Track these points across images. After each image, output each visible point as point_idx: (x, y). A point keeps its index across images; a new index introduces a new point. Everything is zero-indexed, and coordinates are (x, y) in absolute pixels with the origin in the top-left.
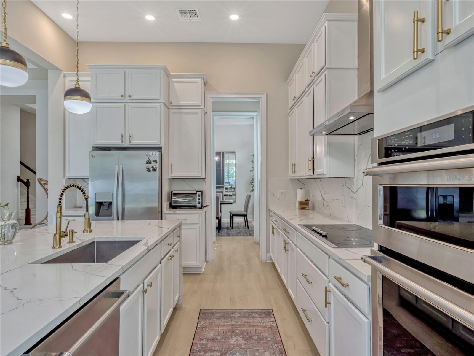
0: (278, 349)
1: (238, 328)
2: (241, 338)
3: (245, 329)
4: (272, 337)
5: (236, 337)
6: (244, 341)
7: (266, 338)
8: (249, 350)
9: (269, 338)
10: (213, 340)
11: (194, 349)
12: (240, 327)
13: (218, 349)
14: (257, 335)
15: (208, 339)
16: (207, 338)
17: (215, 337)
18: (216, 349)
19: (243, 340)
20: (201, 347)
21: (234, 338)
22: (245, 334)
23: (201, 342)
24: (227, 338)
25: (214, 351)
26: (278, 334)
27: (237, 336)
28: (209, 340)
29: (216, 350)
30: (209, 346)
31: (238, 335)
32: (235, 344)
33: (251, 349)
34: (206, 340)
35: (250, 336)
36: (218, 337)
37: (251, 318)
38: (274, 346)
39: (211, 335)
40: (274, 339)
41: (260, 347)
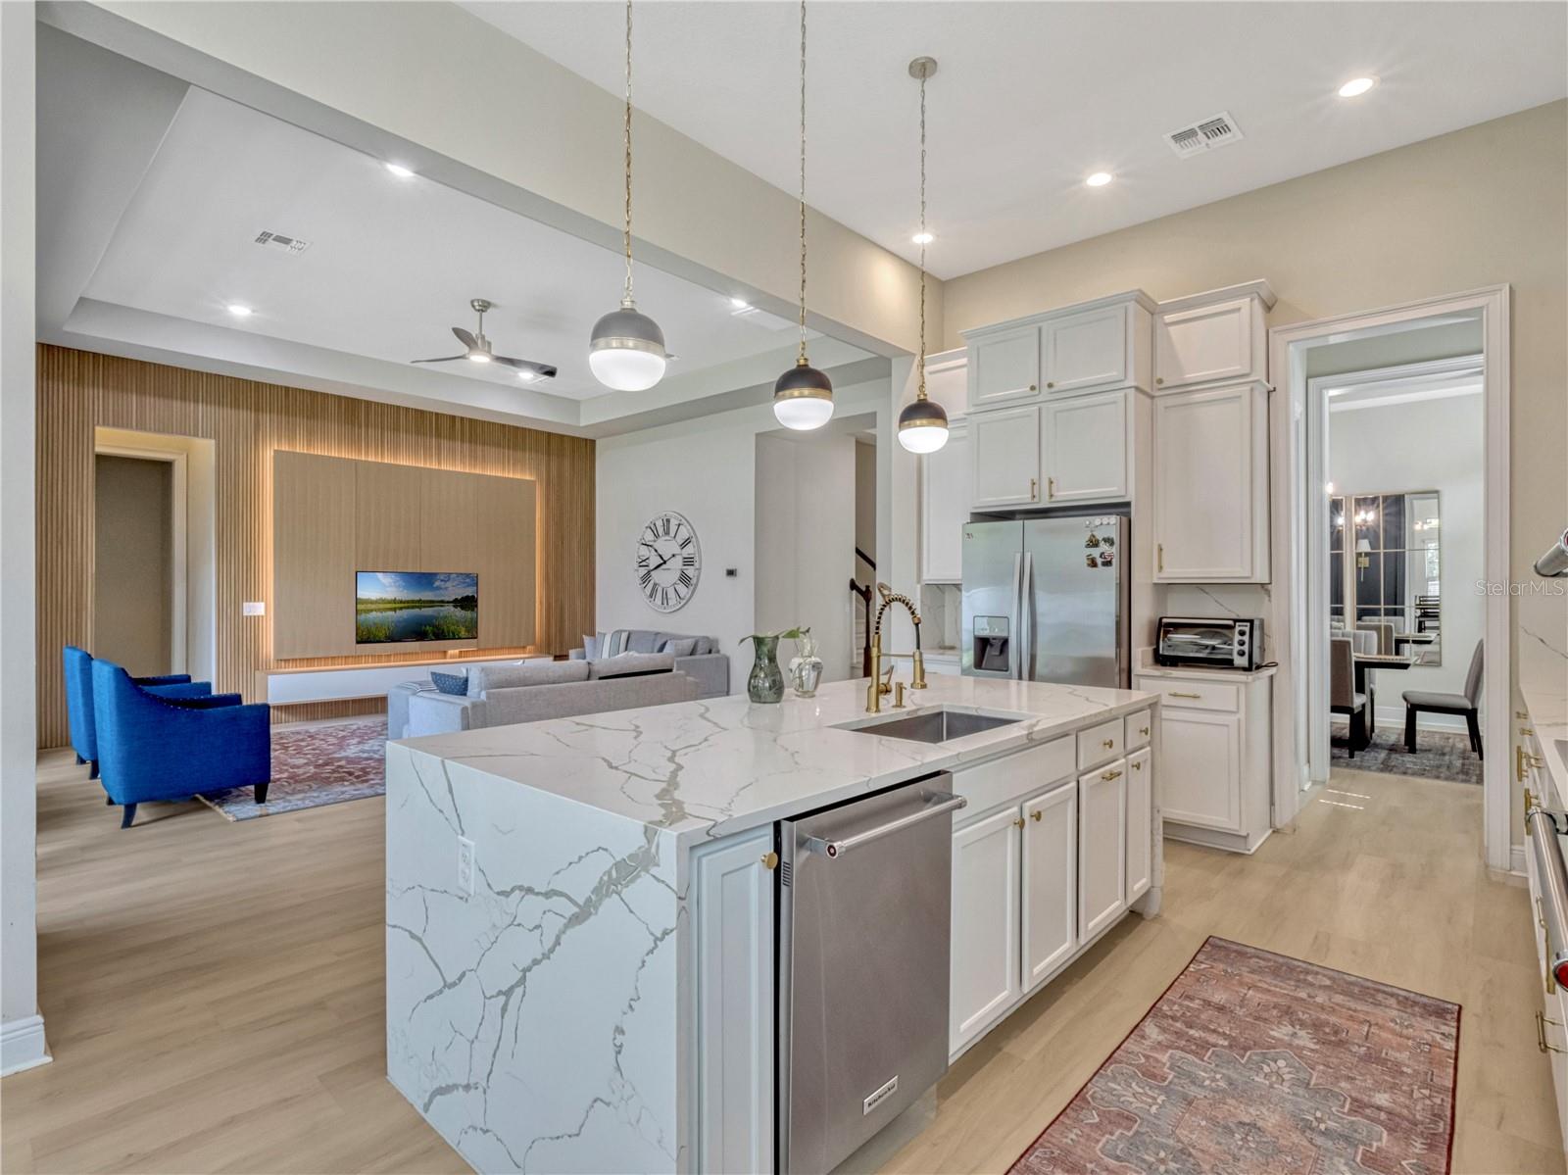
0: (1428, 1102)
1: (1309, 1009)
2: (1308, 1033)
3: (1333, 1019)
4: (1422, 1068)
5: (1293, 1026)
6: (1315, 1043)
7: (1398, 1064)
8: (1322, 1067)
9: (1408, 1066)
10: (1221, 1009)
11: (1161, 1009)
12: (1319, 1009)
13: (1228, 1032)
14: (1368, 1048)
15: (1207, 1003)
16: (1204, 1001)
17: (1228, 1005)
18: (1221, 1030)
19: (1315, 1040)
20: (1181, 1012)
21: (1286, 1026)
22: (1327, 1030)
23: (1186, 1003)
24: (1266, 1019)
25: (1214, 1031)
26: (1451, 1071)
27: (1298, 1027)
28: (1210, 1005)
29: (1219, 1033)
30: (1203, 1017)
31: (1301, 1025)
32: (1281, 1040)
33: (1331, 1068)
34: (1201, 1003)
35: (1341, 1041)
36: (1238, 1008)
37: (1367, 1001)
38: (1415, 1091)
39: (1220, 997)
40: (1426, 1074)
41: (1361, 1074)
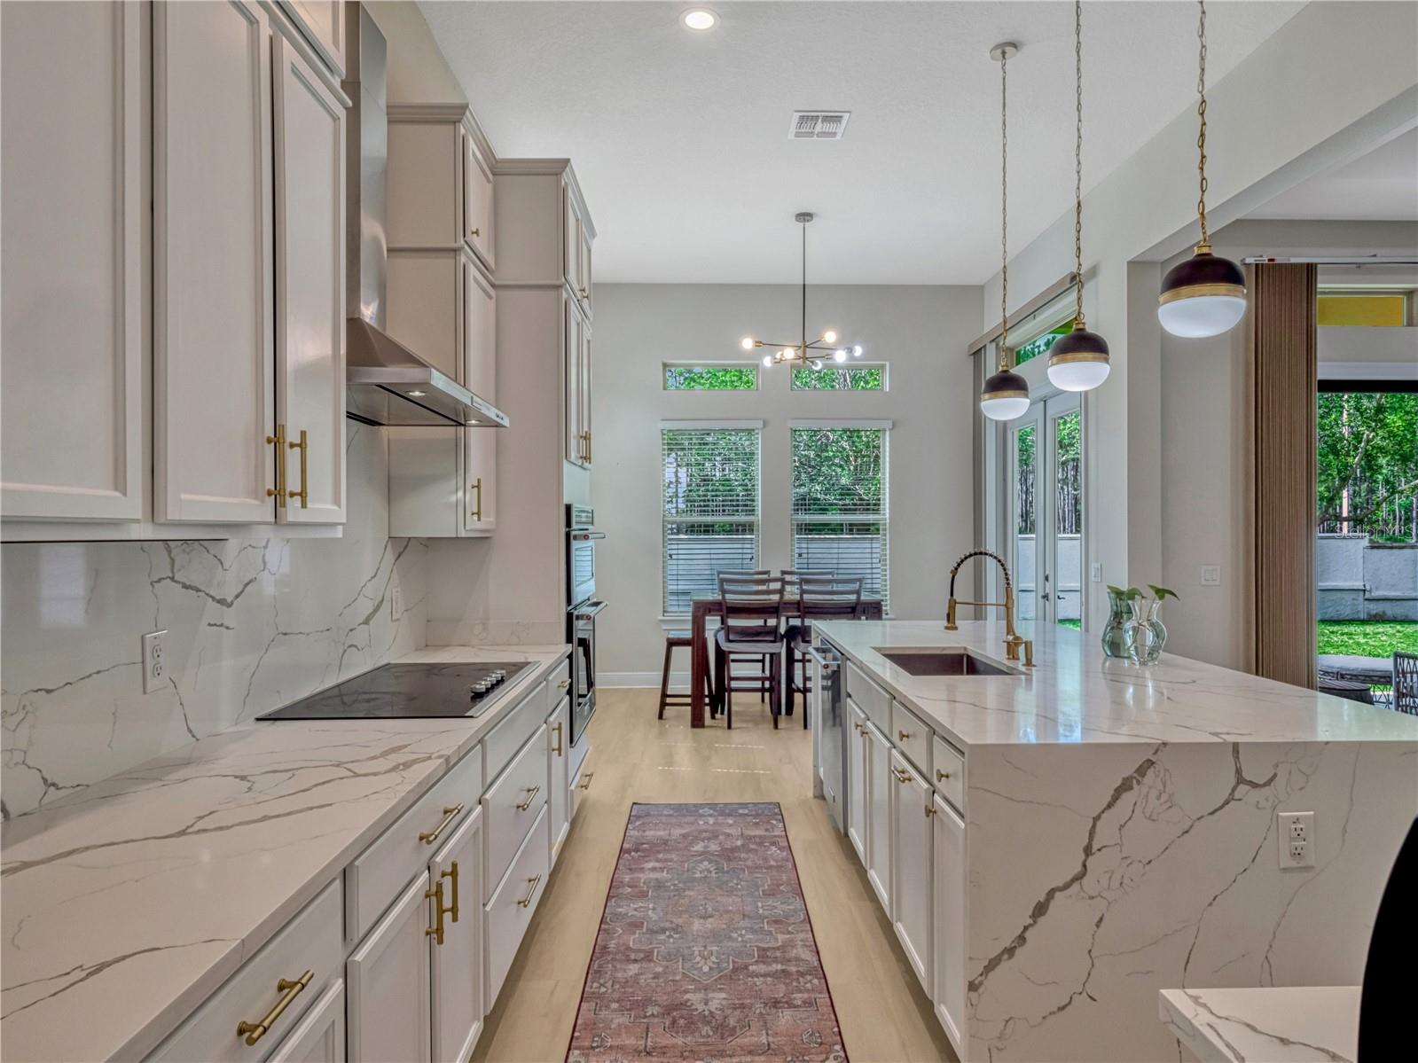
0: (602, 981)
1: (705, 1044)
2: (697, 1009)
3: (679, 1041)
4: (603, 1014)
5: (711, 1012)
6: (689, 1000)
7: (621, 1010)
8: (678, 978)
9: (615, 1010)
10: (776, 1004)
11: (817, 978)
12: (696, 1049)
13: (756, 979)
14: (645, 1017)
15: (791, 1005)
16: (795, 1007)
17: (774, 1011)
18: (761, 979)
19: (689, 1004)
20: (802, 984)
21: (716, 1009)
22: (682, 1022)
23: (806, 996)
24: (735, 1009)
25: (765, 975)
26: (579, 1022)
27: (707, 1013)
28: (786, 1002)
29: (762, 976)
30: (783, 986)
31: (705, 1016)
32: (714, 991)
33: (671, 981)
34: (795, 1002)
35: (669, 1014)
36: (764, 1012)
38: (610, 987)
39: (785, 1018)
40: (600, 1007)
41: (648, 985)
